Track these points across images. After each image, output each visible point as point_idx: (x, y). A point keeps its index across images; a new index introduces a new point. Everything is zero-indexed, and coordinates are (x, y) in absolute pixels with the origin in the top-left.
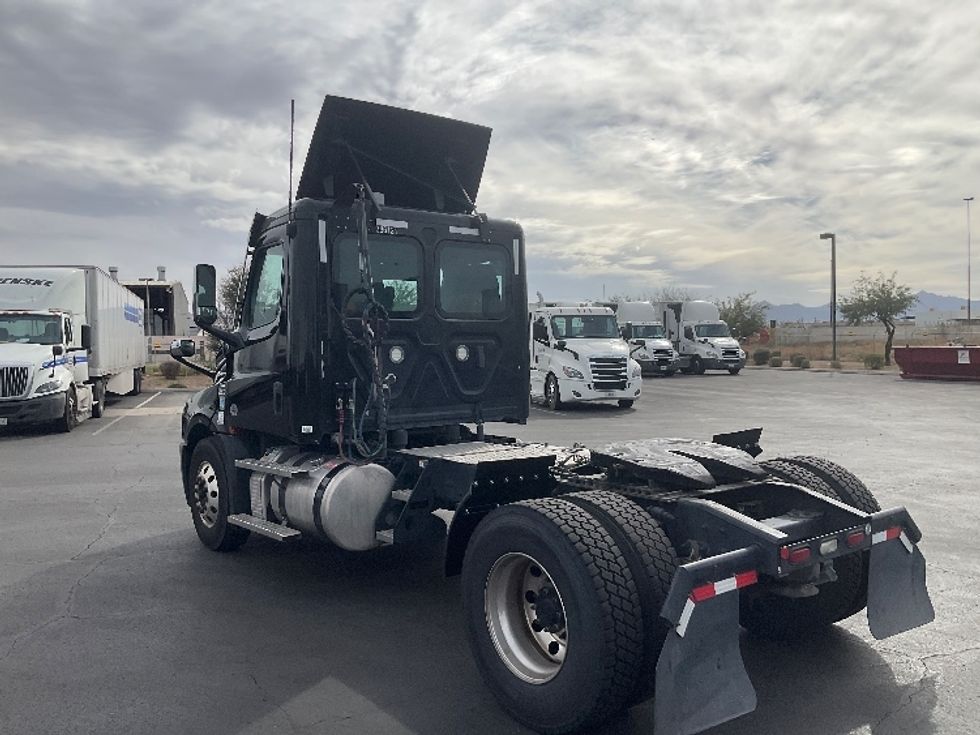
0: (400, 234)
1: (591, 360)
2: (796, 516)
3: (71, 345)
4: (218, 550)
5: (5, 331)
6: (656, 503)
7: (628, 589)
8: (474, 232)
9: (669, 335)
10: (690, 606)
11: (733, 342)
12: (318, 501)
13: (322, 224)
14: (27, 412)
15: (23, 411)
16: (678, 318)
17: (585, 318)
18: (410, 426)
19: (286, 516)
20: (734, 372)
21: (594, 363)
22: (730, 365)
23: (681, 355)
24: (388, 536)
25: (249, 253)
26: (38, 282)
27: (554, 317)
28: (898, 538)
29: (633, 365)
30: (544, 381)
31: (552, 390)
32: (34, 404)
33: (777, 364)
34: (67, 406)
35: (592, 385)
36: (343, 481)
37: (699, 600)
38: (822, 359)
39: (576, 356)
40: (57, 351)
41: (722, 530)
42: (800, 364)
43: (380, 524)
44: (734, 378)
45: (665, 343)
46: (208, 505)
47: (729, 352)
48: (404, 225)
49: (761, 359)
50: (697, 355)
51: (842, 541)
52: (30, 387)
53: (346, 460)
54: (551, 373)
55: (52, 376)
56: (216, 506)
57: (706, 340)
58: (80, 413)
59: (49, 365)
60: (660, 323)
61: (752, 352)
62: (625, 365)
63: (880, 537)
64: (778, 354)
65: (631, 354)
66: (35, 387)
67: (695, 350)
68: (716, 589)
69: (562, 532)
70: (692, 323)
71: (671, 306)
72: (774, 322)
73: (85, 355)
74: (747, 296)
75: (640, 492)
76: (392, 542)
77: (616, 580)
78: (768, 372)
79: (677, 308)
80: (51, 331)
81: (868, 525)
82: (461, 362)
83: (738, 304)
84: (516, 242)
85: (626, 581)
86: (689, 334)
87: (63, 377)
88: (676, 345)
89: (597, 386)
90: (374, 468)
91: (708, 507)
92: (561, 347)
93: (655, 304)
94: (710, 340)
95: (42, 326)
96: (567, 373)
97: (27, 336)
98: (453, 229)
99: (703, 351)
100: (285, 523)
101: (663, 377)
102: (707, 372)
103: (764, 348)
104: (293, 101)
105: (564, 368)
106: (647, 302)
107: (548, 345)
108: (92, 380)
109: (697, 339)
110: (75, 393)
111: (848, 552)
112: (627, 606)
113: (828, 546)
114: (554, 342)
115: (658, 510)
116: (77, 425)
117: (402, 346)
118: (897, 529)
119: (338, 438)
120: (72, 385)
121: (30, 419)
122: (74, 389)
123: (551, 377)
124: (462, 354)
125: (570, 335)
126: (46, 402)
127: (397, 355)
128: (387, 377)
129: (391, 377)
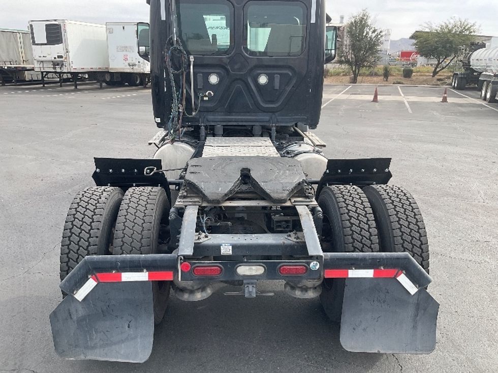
10: (92, 284)
18: (224, 124)
37: (100, 281)
127: (214, 79)
128: (207, 93)
129: (209, 93)
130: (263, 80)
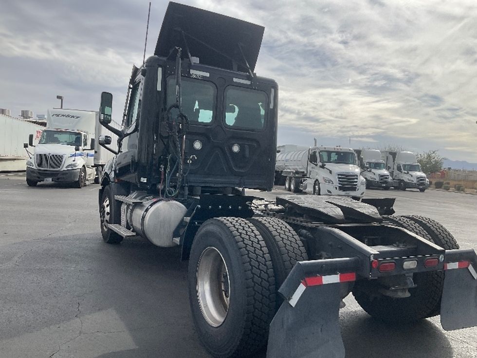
0: (204, 79)
1: (338, 175)
2: (398, 246)
3: (86, 147)
4: (108, 242)
5: (57, 138)
6: (304, 228)
7: (268, 274)
8: (248, 82)
9: (388, 168)
10: (302, 288)
11: (423, 175)
12: (143, 218)
13: (160, 70)
14: (60, 177)
15: (59, 176)
16: (394, 160)
17: (338, 153)
18: (203, 185)
19: (132, 225)
20: (422, 190)
21: (340, 176)
22: (421, 186)
23: (393, 179)
24: (177, 240)
25: (130, 88)
26: (73, 117)
27: (321, 151)
28: (467, 268)
29: (362, 179)
30: (313, 184)
31: (317, 189)
32: (64, 173)
33: (447, 189)
34: (80, 176)
35: (338, 187)
36: (157, 208)
37: (308, 285)
38: (473, 188)
39: (331, 172)
40: (77, 149)
41: (339, 246)
42: (459, 189)
43: (176, 234)
44: (421, 193)
45: (385, 172)
46: (105, 219)
47: (420, 179)
48: (208, 75)
49: (439, 186)
50: (403, 180)
51: (420, 262)
52: (63, 166)
53: (161, 198)
54: (317, 180)
55: (74, 161)
56: (108, 220)
57: (408, 173)
58: (87, 180)
59: (73, 156)
60: (384, 162)
61: (434, 182)
62: (357, 179)
63: (453, 266)
64: (448, 183)
65: (360, 173)
66: (66, 165)
67: (402, 177)
68: (323, 280)
69: (232, 235)
70: (402, 163)
71: (391, 153)
72: (450, 168)
73: (94, 153)
74: (434, 152)
75: (297, 221)
76: (179, 244)
77: (260, 267)
78: (441, 192)
79: (394, 154)
80: (77, 140)
81: (442, 255)
82: (236, 153)
83: (429, 156)
84: (273, 90)
85: (267, 269)
86: (399, 169)
87: (80, 162)
88: (392, 174)
89: (341, 188)
90: (176, 204)
91: (334, 232)
92: (323, 167)
93: (381, 152)
94: (410, 173)
95: (74, 137)
96: (325, 180)
97: (66, 142)
98: (235, 80)
99: (406, 178)
100: (132, 230)
101: (383, 190)
102: (407, 189)
103: (442, 180)
104: (150, 3)
105: (323, 178)
106: (379, 151)
107: (316, 165)
108: (96, 166)
109: (403, 171)
110: (85, 170)
111: (424, 270)
112: (265, 283)
113: (410, 264)
114: (321, 164)
115: (304, 231)
116: (85, 185)
117: (201, 141)
118: (467, 263)
119: (160, 187)
120: (84, 166)
121: (62, 180)
122: (85, 168)
123: (317, 182)
124: (236, 149)
125: (329, 161)
126: (70, 173)
127: (198, 145)
128: (191, 157)
129: (193, 157)
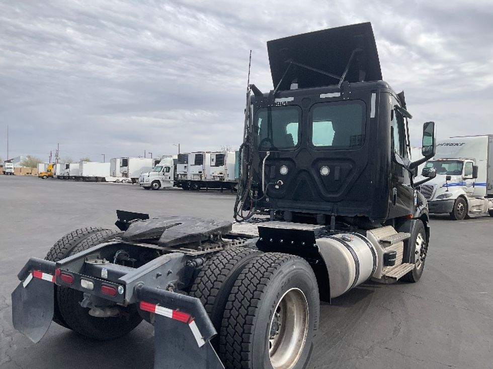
0: (289, 104)
8: (338, 94)
10: (31, 276)
14: (431, 207)
26: (457, 144)
32: (435, 204)
40: (448, 179)
48: (291, 99)
52: (434, 196)
81: (121, 286)
98: (322, 96)
116: (469, 218)
127: (284, 170)
128: (278, 182)
130: (325, 171)
